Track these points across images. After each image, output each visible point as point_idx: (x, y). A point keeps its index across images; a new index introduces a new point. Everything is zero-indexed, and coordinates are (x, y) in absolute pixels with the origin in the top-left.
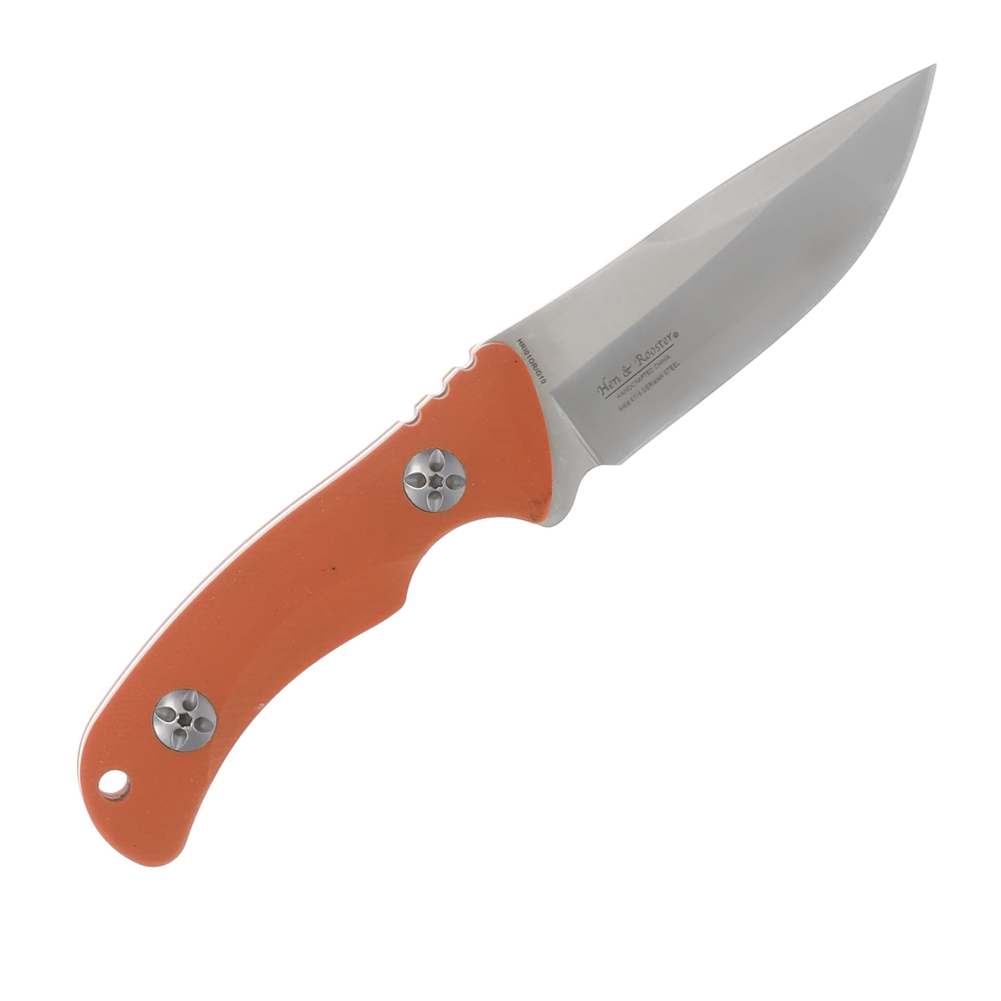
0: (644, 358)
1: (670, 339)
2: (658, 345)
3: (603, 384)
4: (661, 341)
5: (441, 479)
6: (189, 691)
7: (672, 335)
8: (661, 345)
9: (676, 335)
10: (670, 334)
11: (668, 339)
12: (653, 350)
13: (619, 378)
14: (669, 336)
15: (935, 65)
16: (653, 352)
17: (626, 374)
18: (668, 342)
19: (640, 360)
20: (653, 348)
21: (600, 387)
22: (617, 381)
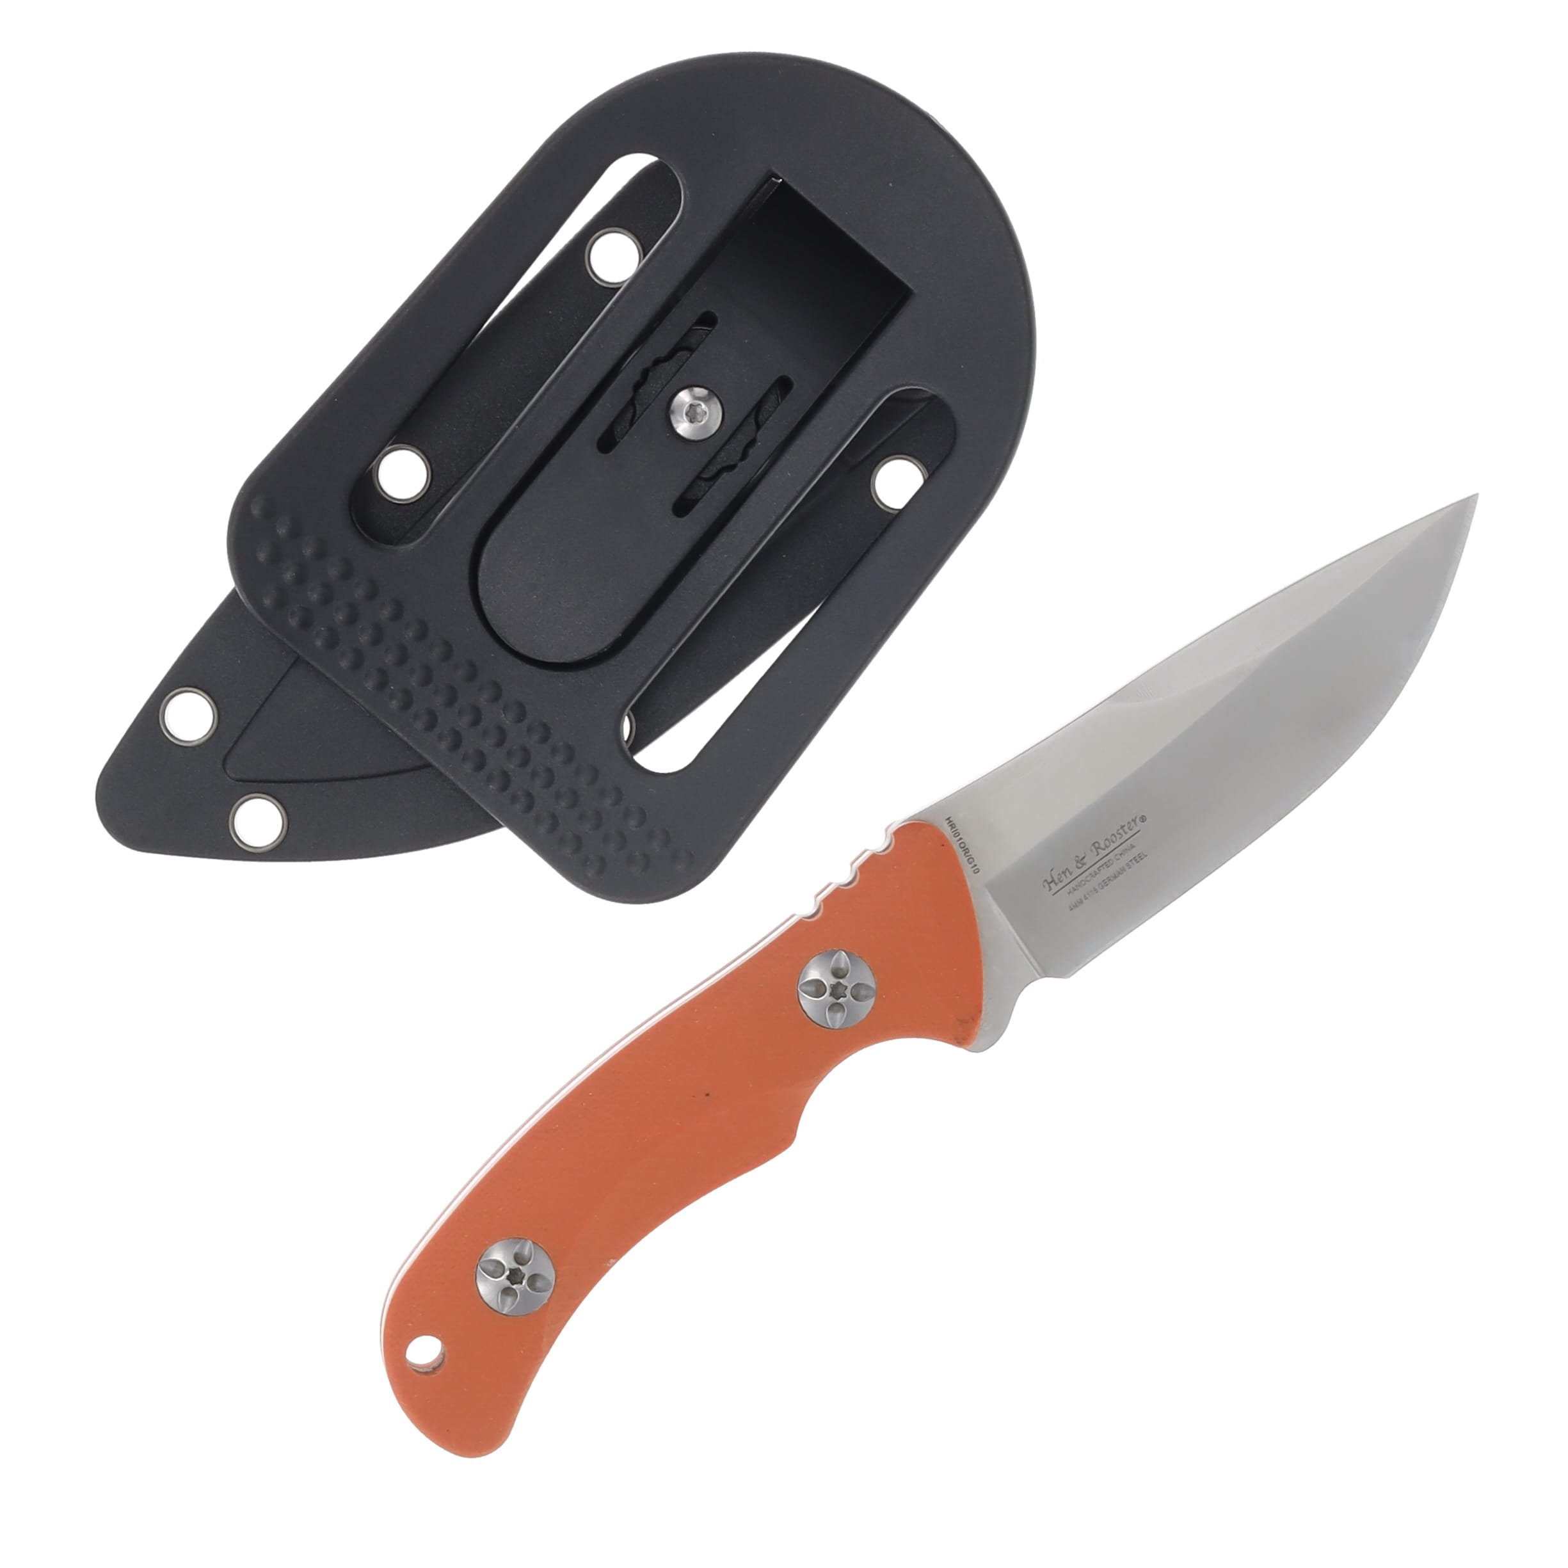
0: (1102, 846)
1: (1135, 824)
2: (1121, 831)
3: (1050, 877)
4: (1124, 826)
5: (844, 988)
6: (523, 1240)
7: (1138, 820)
8: (1124, 831)
9: (1143, 819)
10: (1136, 818)
11: (1133, 824)
12: (1113, 837)
13: (1071, 870)
14: (1134, 821)
15: (1476, 495)
16: (1114, 839)
17: (1080, 865)
18: (1133, 827)
19: (1097, 849)
20: (1113, 835)
21: (1046, 880)
22: (1067, 873)
